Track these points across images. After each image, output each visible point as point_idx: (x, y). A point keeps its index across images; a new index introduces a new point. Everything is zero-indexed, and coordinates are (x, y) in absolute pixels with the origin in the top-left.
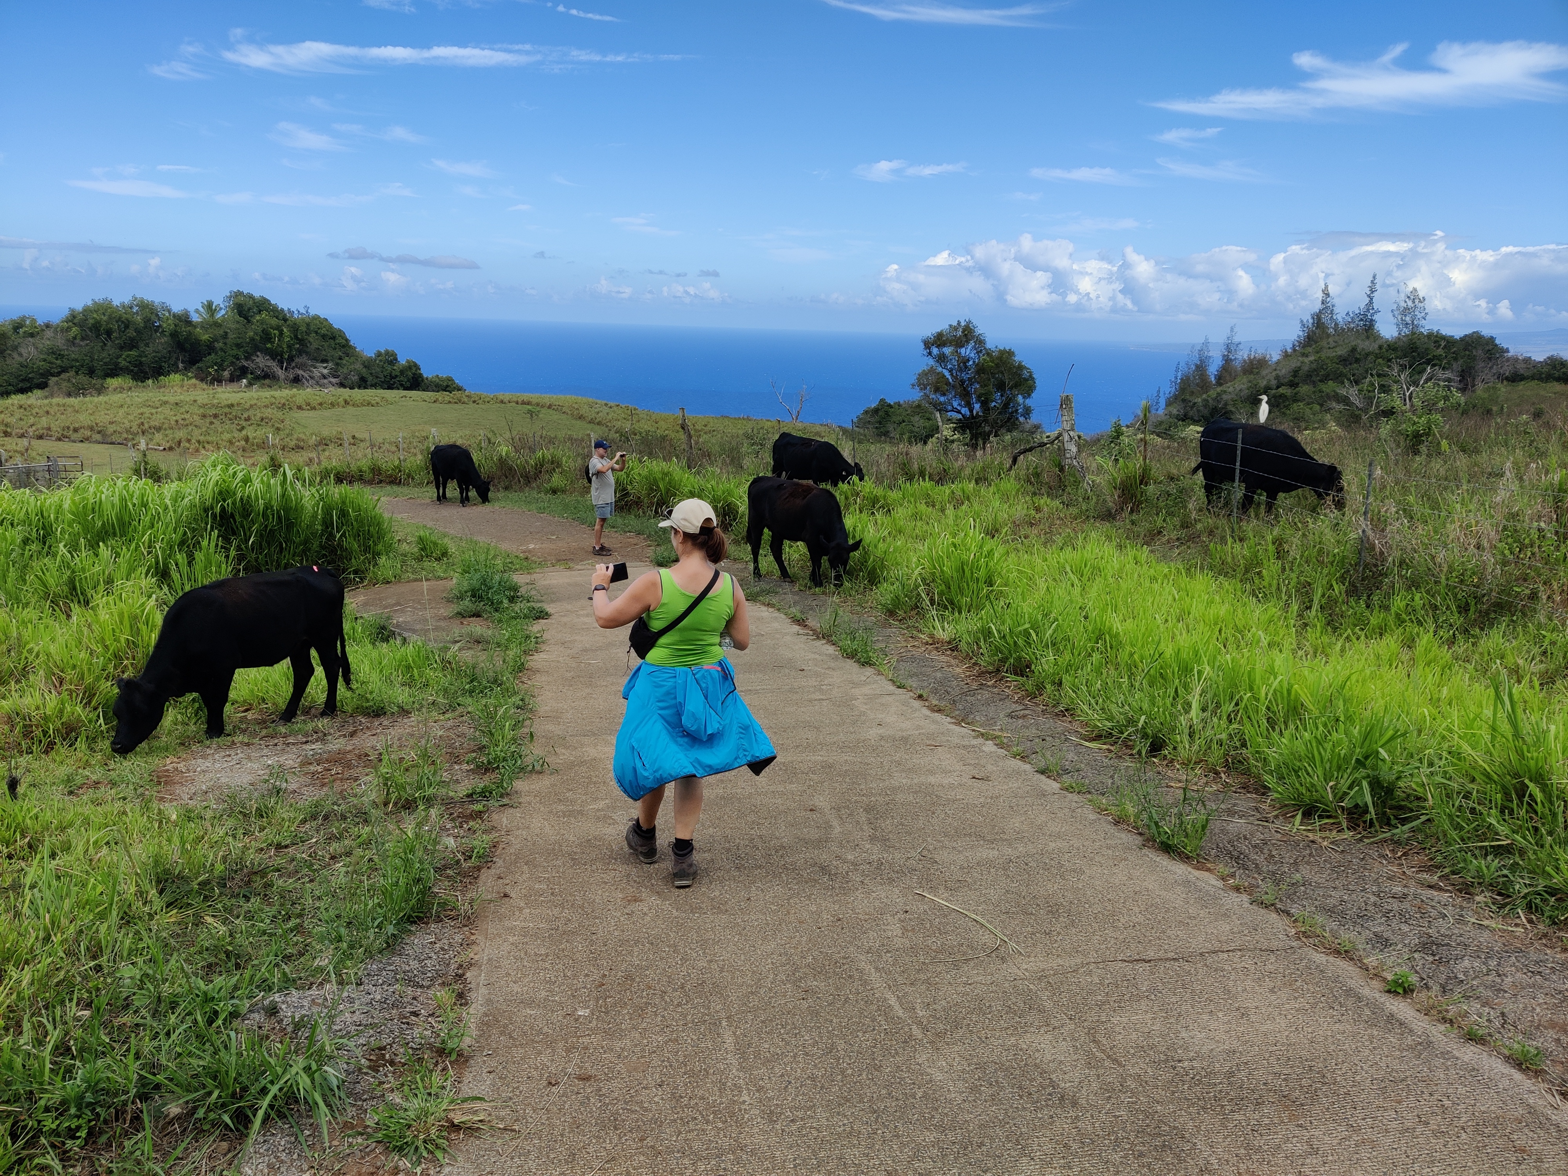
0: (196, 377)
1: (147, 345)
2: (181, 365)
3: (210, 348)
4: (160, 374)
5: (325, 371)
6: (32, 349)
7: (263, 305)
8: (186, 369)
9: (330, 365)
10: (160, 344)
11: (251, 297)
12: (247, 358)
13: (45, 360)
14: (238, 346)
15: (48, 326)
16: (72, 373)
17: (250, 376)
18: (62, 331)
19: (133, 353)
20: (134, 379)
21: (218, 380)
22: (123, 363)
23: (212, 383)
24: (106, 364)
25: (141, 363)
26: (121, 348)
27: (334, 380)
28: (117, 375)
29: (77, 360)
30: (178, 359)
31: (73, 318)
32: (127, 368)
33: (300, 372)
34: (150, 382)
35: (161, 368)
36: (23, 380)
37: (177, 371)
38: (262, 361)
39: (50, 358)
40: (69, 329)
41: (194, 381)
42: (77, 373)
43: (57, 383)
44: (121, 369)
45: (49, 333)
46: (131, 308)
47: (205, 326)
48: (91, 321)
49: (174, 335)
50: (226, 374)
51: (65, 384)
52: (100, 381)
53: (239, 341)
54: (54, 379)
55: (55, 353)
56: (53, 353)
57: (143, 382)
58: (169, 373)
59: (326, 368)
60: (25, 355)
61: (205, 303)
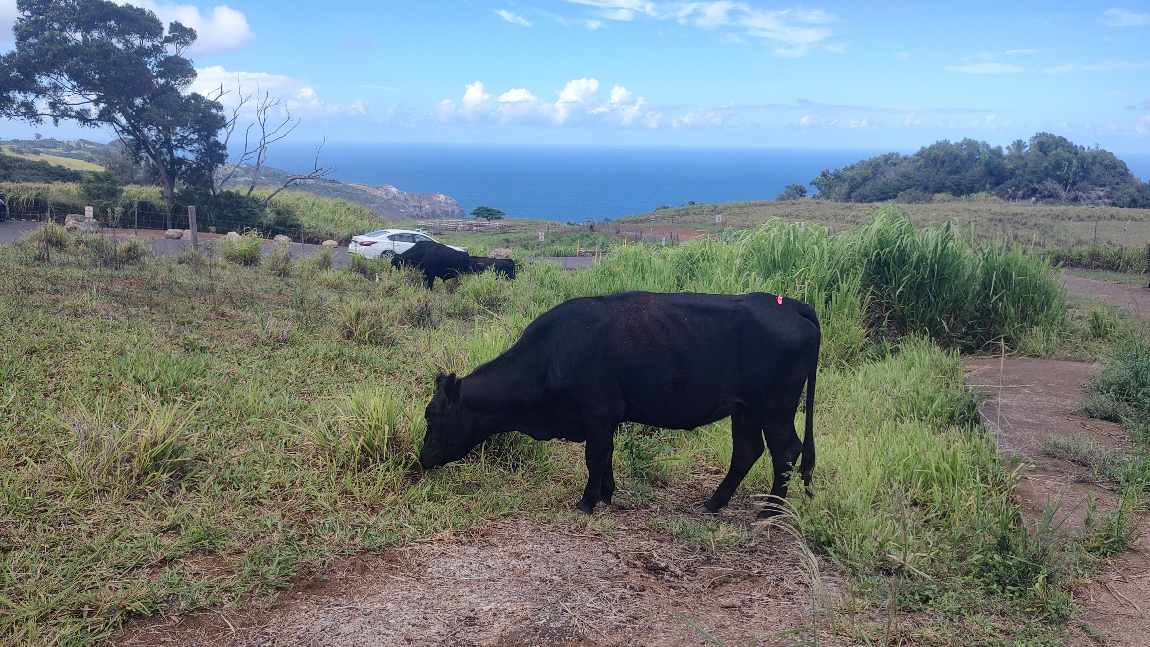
0: (997, 195)
1: (967, 171)
2: (988, 186)
3: (1012, 173)
4: (972, 192)
5: (1101, 194)
6: (893, 174)
7: (1061, 142)
8: (991, 188)
9: (1107, 189)
10: (978, 170)
11: (1052, 137)
12: (1038, 182)
13: (898, 180)
14: (1034, 173)
15: (905, 158)
16: (913, 189)
17: (1038, 195)
18: (913, 162)
19: (956, 177)
20: (953, 195)
21: (1013, 198)
22: (948, 183)
23: (1008, 199)
24: (937, 184)
25: (960, 184)
26: (949, 173)
27: (1107, 201)
28: (942, 192)
29: (918, 181)
30: (986, 181)
31: (923, 154)
32: (950, 187)
33: (1080, 194)
34: (964, 197)
35: (973, 187)
36: (883, 193)
37: (984, 189)
38: (1050, 184)
39: (903, 179)
40: (918, 160)
41: (995, 197)
42: (916, 189)
43: (903, 196)
44: (946, 187)
45: (905, 164)
46: (962, 146)
47: (1009, 158)
48: (933, 155)
49: (987, 164)
50: (1020, 193)
51: (907, 196)
52: (930, 195)
53: (1035, 169)
54: (901, 193)
55: (907, 176)
56: (905, 176)
57: (959, 197)
58: (978, 191)
59: (1102, 191)
60: (888, 177)
61: (1016, 141)
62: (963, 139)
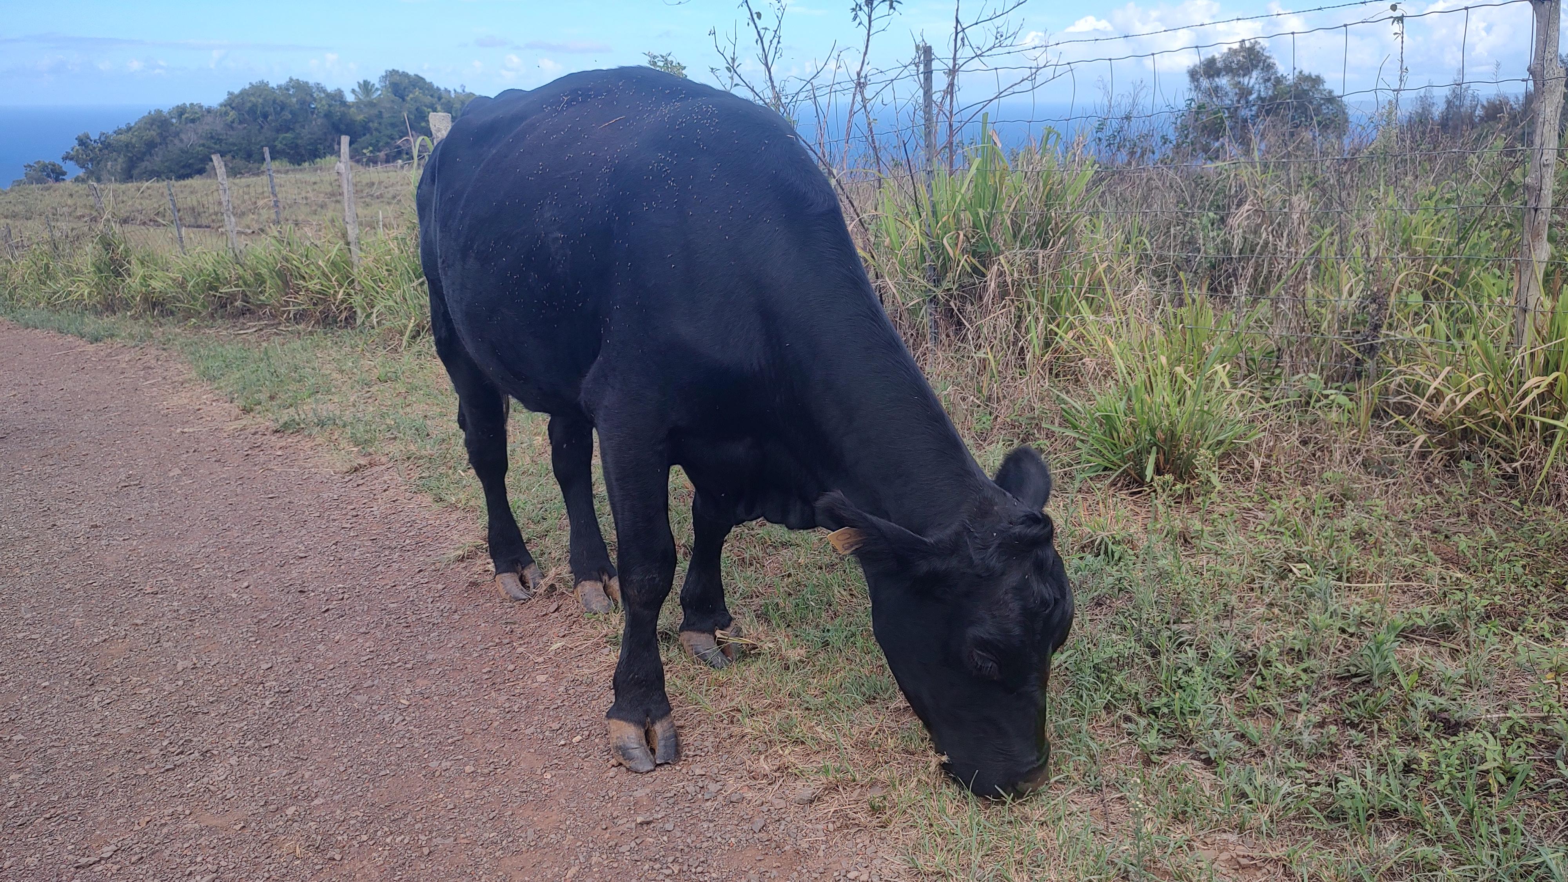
1: (303, 127)
3: (365, 127)
4: (316, 156)
6: (194, 137)
7: (418, 82)
10: (317, 124)
11: (405, 75)
12: (401, 138)
13: (203, 145)
14: (393, 125)
15: (209, 111)
16: (229, 157)
17: (405, 156)
18: (221, 115)
19: (289, 135)
20: (291, 162)
21: (374, 161)
22: (279, 146)
23: (367, 164)
25: (297, 145)
26: (278, 130)
29: (234, 144)
30: (333, 140)
31: (235, 103)
32: (286, 151)
34: (306, 164)
35: (317, 150)
36: (183, 167)
37: (332, 152)
39: (210, 143)
40: (226, 113)
42: (234, 157)
44: (278, 152)
45: (209, 119)
46: (288, 90)
47: (357, 105)
48: (249, 105)
49: (328, 115)
50: (382, 155)
52: (256, 165)
53: (394, 120)
55: (214, 138)
56: (212, 138)
57: (299, 165)
58: (324, 155)
60: (185, 140)
61: (362, 82)
62: (288, 80)
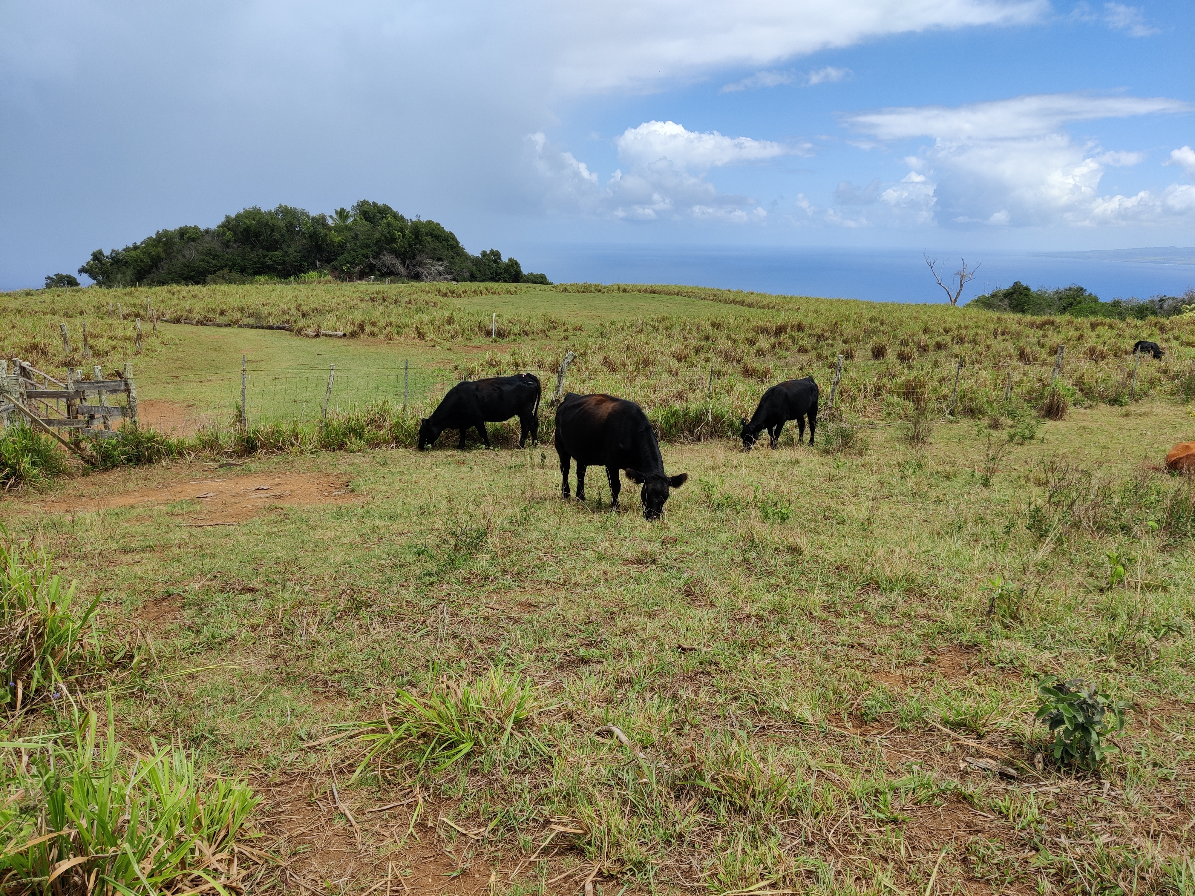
0: (331, 274)
1: (289, 246)
3: (343, 248)
4: (301, 272)
5: (441, 269)
6: (194, 253)
7: (385, 211)
8: (322, 267)
9: (446, 263)
10: (301, 244)
11: (375, 205)
12: (376, 257)
13: (203, 260)
14: (367, 246)
15: (207, 232)
16: (226, 271)
17: (377, 273)
18: (218, 235)
19: (278, 253)
20: (278, 276)
21: (350, 277)
22: (269, 262)
23: (345, 279)
24: (255, 263)
25: (284, 262)
26: (268, 249)
27: (449, 277)
28: (264, 273)
29: (230, 260)
30: (315, 258)
31: (228, 224)
32: (272, 267)
33: (420, 269)
34: (292, 278)
35: (301, 266)
36: (186, 278)
37: (314, 268)
38: (388, 259)
39: (208, 259)
40: (224, 234)
41: (329, 277)
42: (230, 271)
44: (268, 267)
45: (208, 238)
46: (277, 214)
47: (336, 228)
48: (243, 226)
49: (312, 237)
50: (357, 271)
52: (250, 277)
53: (368, 242)
56: (211, 254)
57: (286, 279)
58: (308, 270)
59: (441, 265)
60: (187, 256)
61: (339, 210)
62: (278, 206)
